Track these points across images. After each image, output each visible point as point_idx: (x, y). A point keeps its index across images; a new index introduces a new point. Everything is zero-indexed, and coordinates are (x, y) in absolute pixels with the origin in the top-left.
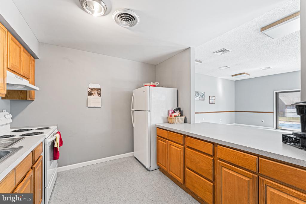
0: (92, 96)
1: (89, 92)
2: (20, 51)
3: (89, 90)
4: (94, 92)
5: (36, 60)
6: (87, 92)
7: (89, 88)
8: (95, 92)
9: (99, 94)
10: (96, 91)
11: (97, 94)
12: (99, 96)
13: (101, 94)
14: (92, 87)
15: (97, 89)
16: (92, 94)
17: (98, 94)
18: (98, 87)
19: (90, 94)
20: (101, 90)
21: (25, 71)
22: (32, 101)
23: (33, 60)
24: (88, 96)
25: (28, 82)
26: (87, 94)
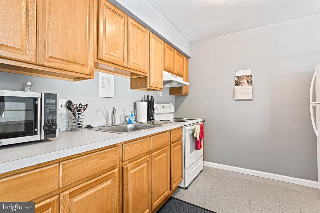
0: (240, 86)
1: (236, 82)
2: (174, 55)
3: (236, 79)
4: (242, 81)
5: (189, 59)
6: (234, 82)
7: (236, 77)
8: (244, 81)
9: (250, 83)
10: (245, 79)
11: (246, 83)
12: (250, 84)
13: (252, 82)
14: (239, 75)
15: (246, 76)
16: (240, 83)
17: (248, 82)
18: (248, 73)
19: (237, 84)
20: (252, 77)
21: (179, 70)
22: (186, 95)
23: (186, 60)
24: (236, 87)
25: (182, 79)
26: (234, 84)
